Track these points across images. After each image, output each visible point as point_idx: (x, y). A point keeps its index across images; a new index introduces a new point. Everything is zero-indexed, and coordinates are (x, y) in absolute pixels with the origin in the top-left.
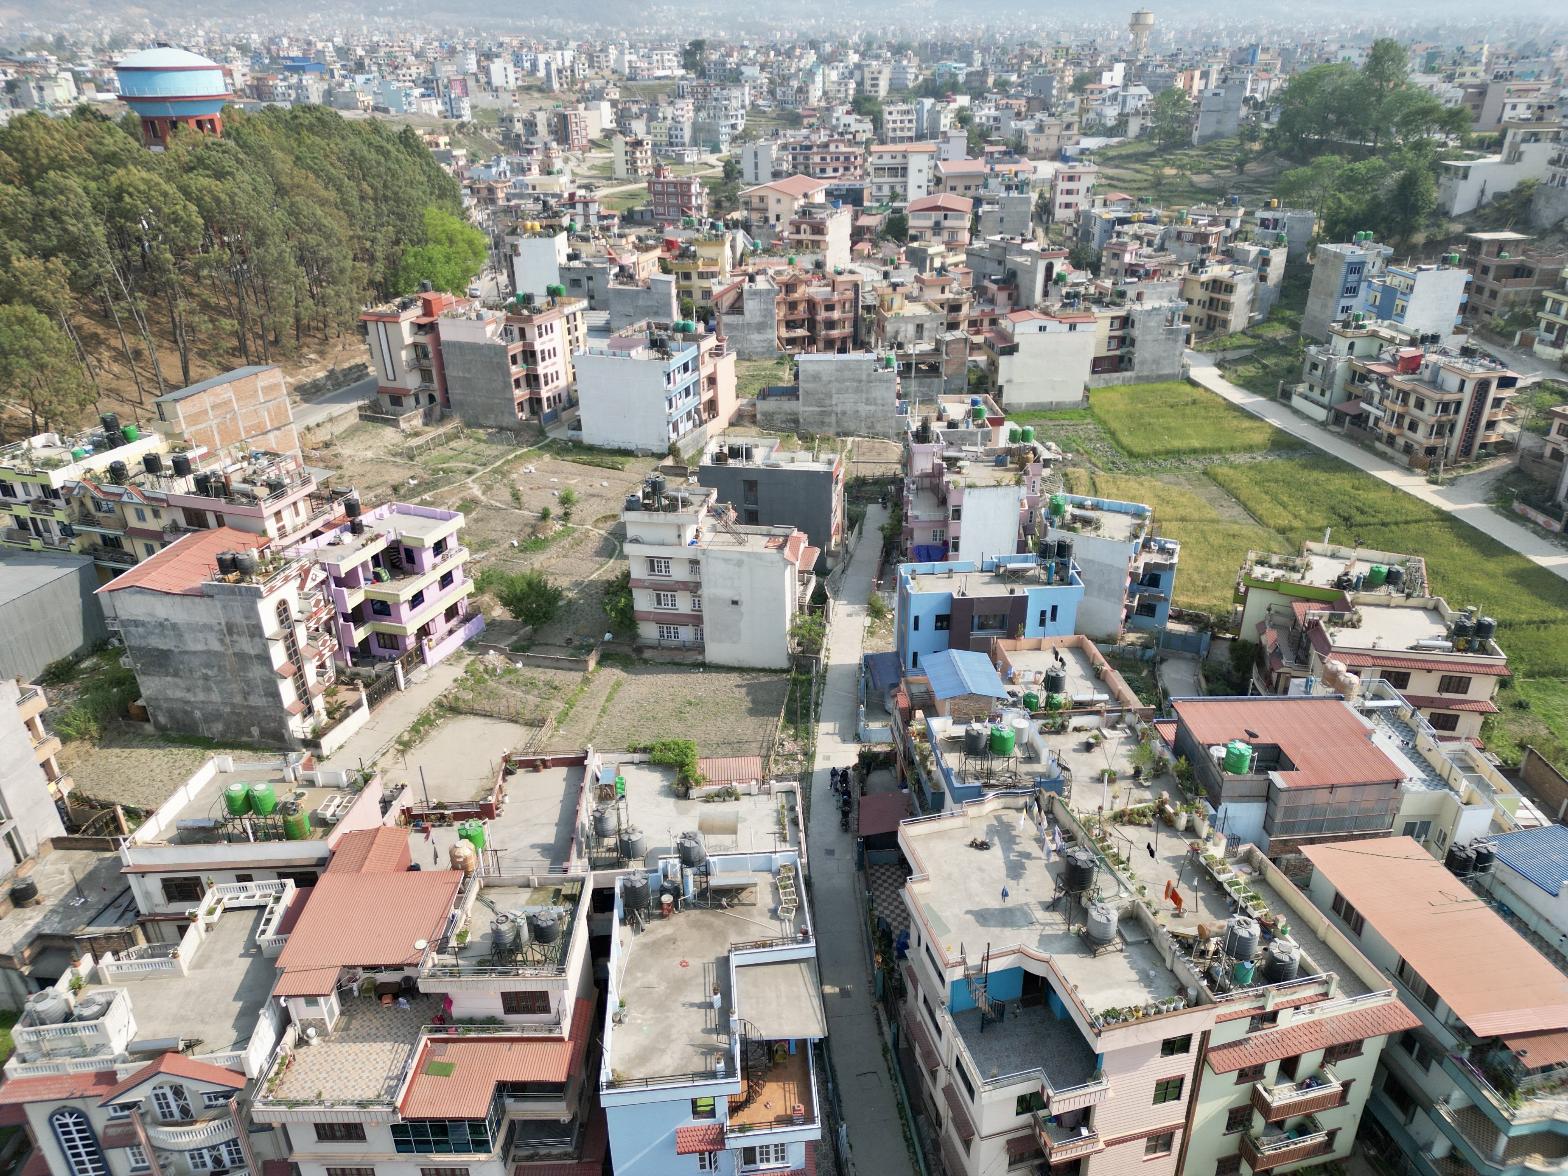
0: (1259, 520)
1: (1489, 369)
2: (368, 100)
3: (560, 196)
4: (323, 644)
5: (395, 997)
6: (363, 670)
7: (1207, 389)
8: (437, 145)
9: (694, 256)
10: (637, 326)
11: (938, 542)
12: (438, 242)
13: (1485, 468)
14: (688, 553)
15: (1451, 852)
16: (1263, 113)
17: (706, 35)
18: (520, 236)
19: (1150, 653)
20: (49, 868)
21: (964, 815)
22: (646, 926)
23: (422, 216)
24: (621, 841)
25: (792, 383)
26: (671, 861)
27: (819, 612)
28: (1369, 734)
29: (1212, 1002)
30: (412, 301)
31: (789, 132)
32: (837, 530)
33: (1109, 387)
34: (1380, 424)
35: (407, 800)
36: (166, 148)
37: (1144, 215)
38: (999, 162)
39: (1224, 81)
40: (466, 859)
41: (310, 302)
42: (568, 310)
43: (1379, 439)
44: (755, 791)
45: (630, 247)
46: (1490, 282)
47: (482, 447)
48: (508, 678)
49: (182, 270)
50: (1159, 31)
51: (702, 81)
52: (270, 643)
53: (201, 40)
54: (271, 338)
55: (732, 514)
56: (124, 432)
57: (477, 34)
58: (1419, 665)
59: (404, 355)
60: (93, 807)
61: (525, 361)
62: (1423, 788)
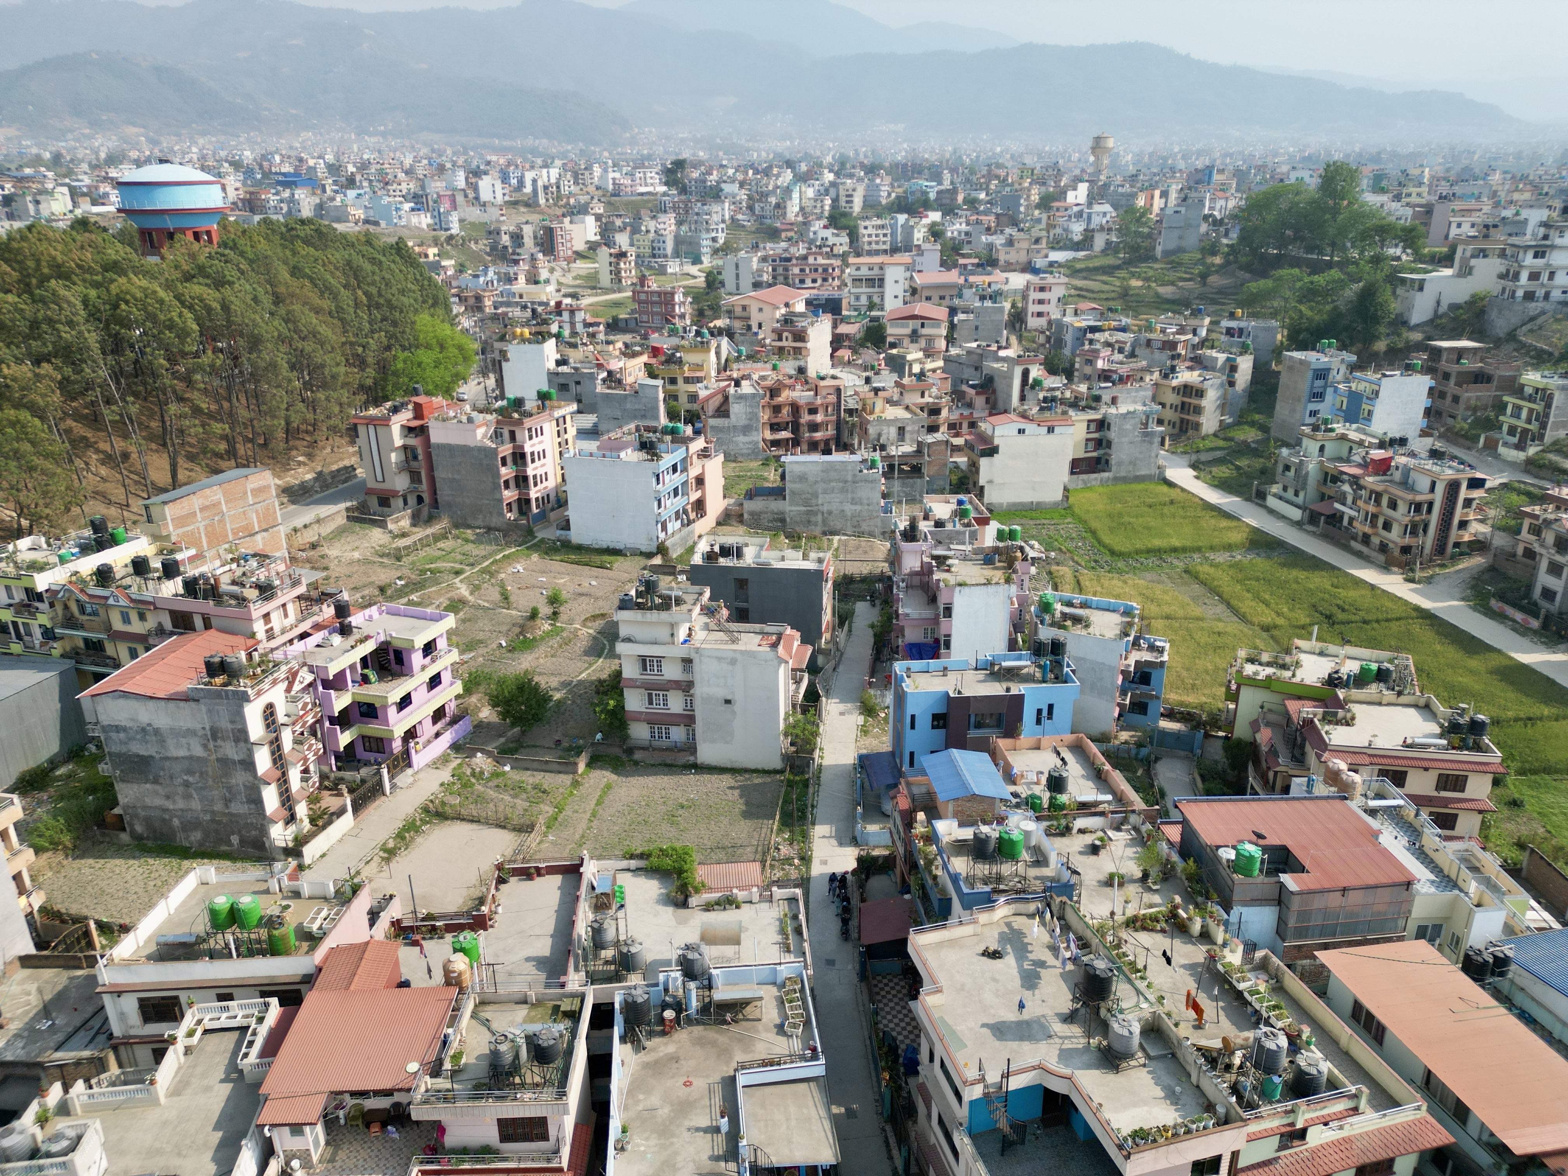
0: (1243, 618)
1: (1458, 471)
2: (360, 213)
3: (546, 304)
4: (309, 749)
5: (384, 1125)
6: (348, 775)
7: (1183, 490)
8: (426, 256)
9: (680, 362)
10: (625, 429)
11: (930, 640)
12: (428, 347)
13: (1461, 567)
14: (681, 651)
15: (1467, 957)
16: (1222, 229)
17: (686, 155)
18: (510, 342)
19: (1144, 751)
20: (15, 989)
21: (975, 922)
22: (648, 1044)
23: (414, 323)
24: (621, 953)
25: (778, 483)
26: (673, 974)
27: (812, 711)
28: (1376, 834)
29: (1242, 1120)
30: (403, 405)
31: (769, 245)
32: (827, 628)
33: (1087, 488)
34: (1355, 524)
35: (395, 911)
36: (163, 258)
37: (1114, 323)
38: (973, 273)
39: (1184, 200)
40: (460, 974)
41: (301, 406)
42: (558, 413)
43: (1354, 538)
44: (756, 898)
45: (617, 353)
46: (1451, 387)
47: (470, 547)
48: (495, 782)
49: (175, 375)
50: (1118, 154)
51: (683, 197)
52: (255, 748)
53: (195, 157)
54: (261, 441)
55: (725, 612)
56: (112, 535)
57: (465, 153)
58: (1416, 763)
59: (393, 456)
60: (63, 921)
61: (515, 463)
62: (1433, 890)
